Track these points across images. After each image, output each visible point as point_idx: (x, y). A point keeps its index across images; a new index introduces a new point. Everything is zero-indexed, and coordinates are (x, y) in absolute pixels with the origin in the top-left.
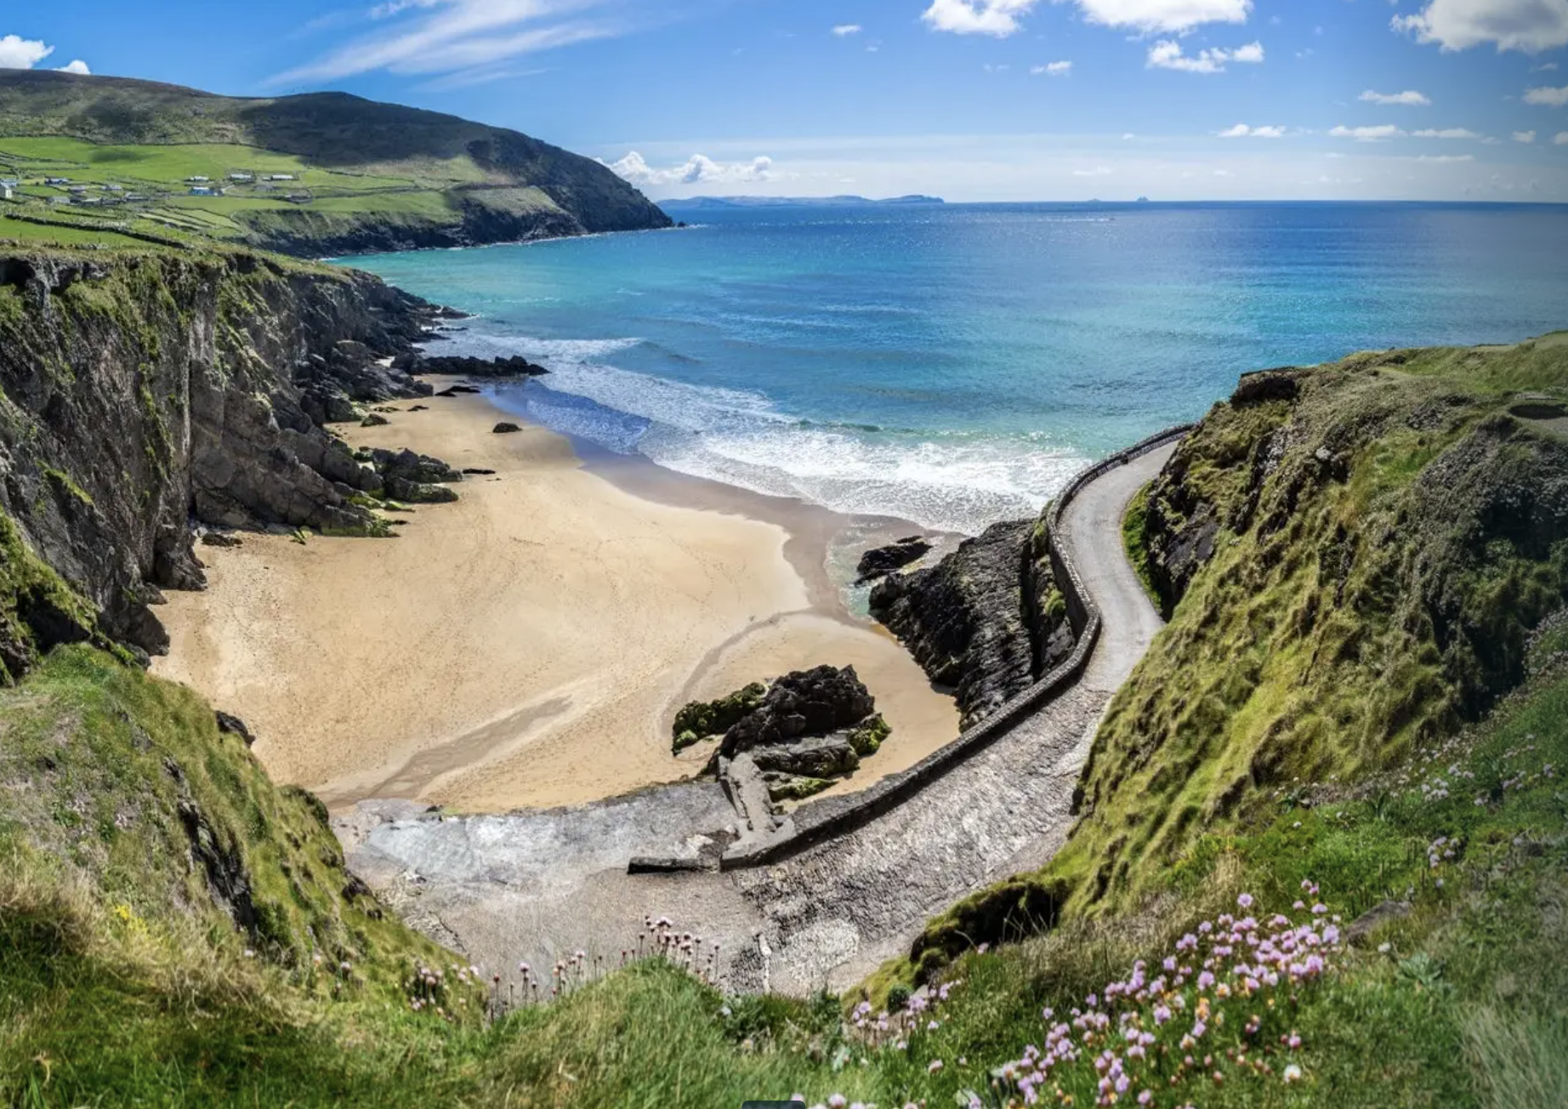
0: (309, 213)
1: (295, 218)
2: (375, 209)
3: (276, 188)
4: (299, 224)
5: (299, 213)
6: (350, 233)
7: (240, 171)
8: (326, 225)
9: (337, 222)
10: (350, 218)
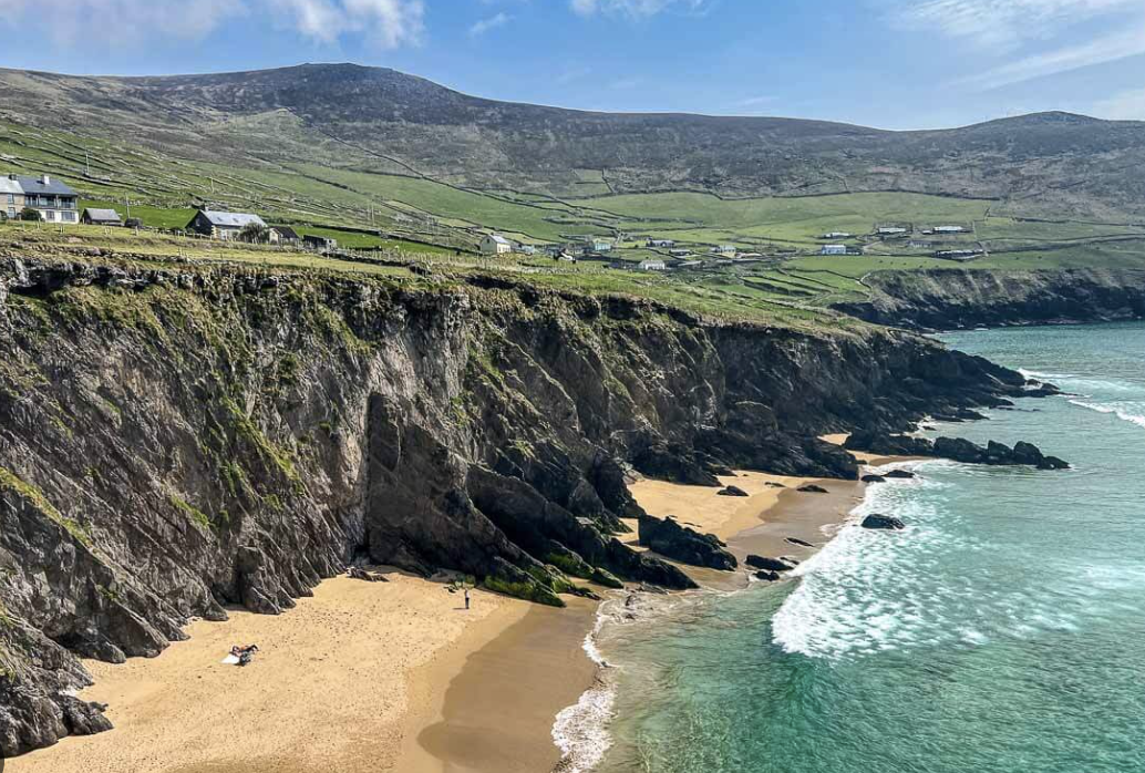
0: (974, 272)
1: (954, 278)
2: (1075, 264)
3: (938, 243)
4: (957, 286)
5: (960, 273)
6: (1030, 296)
7: (890, 223)
8: (996, 287)
9: (1012, 285)
10: (1034, 279)
